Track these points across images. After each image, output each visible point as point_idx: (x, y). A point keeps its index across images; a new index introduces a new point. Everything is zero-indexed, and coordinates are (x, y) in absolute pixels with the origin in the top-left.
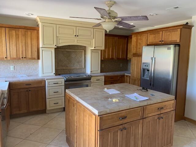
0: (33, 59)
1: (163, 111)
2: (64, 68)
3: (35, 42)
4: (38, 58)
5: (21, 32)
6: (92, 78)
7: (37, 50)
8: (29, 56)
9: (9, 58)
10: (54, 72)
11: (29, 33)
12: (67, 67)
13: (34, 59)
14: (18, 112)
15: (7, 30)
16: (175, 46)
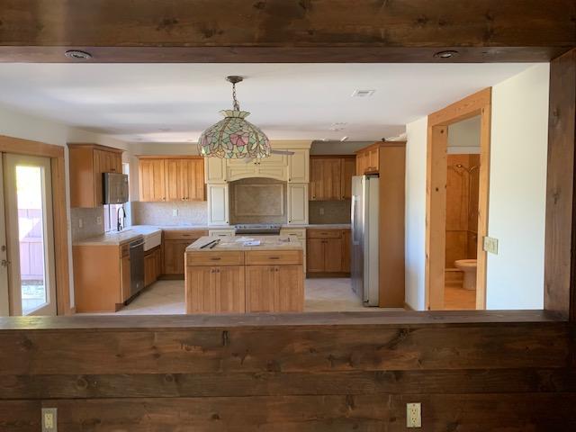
0: (197, 199)
1: (276, 262)
2: (249, 214)
3: (200, 176)
4: (205, 199)
5: (183, 163)
6: (281, 231)
7: (203, 187)
8: (193, 196)
9: (167, 200)
10: (227, 220)
11: (193, 164)
12: (254, 212)
13: (199, 200)
14: (173, 272)
15: (166, 162)
16: (368, 178)
